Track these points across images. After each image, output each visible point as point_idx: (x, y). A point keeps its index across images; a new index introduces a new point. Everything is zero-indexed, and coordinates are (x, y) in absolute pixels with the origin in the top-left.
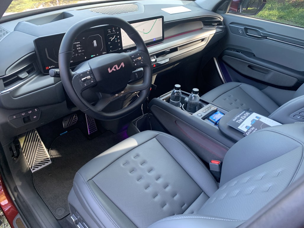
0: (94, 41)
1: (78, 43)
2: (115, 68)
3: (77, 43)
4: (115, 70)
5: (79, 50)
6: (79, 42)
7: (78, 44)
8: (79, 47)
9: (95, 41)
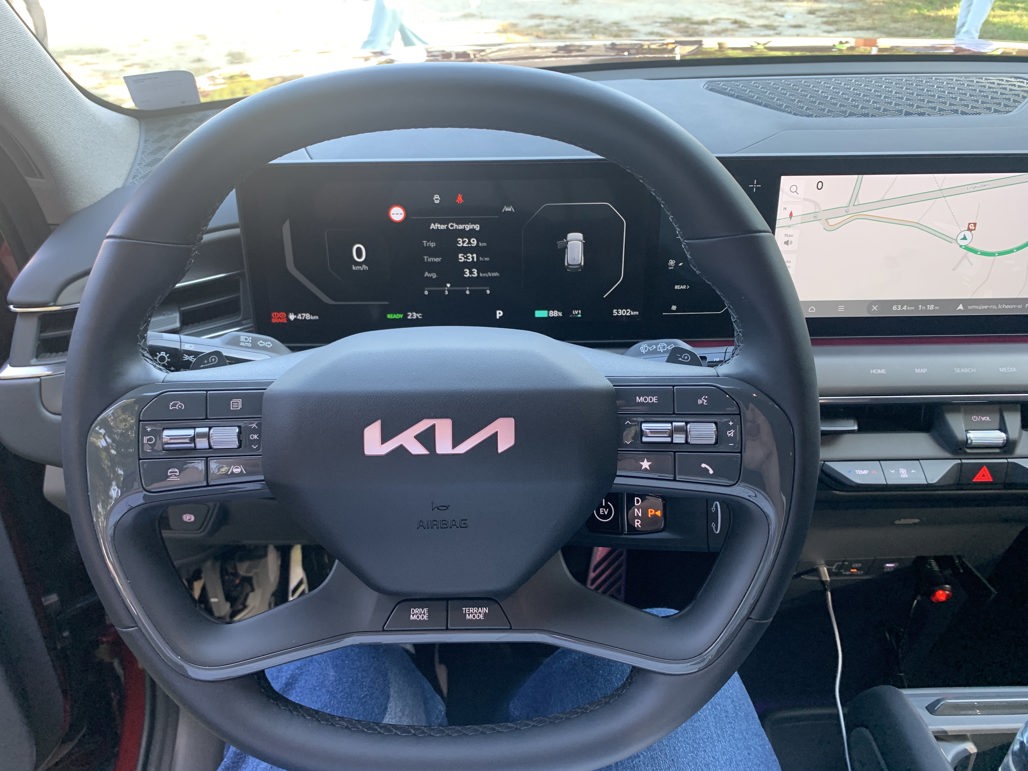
0: (571, 236)
1: (468, 227)
2: (428, 438)
3: (461, 227)
4: (417, 449)
5: (470, 266)
6: (477, 227)
7: (470, 234)
8: (470, 250)
9: (580, 236)
